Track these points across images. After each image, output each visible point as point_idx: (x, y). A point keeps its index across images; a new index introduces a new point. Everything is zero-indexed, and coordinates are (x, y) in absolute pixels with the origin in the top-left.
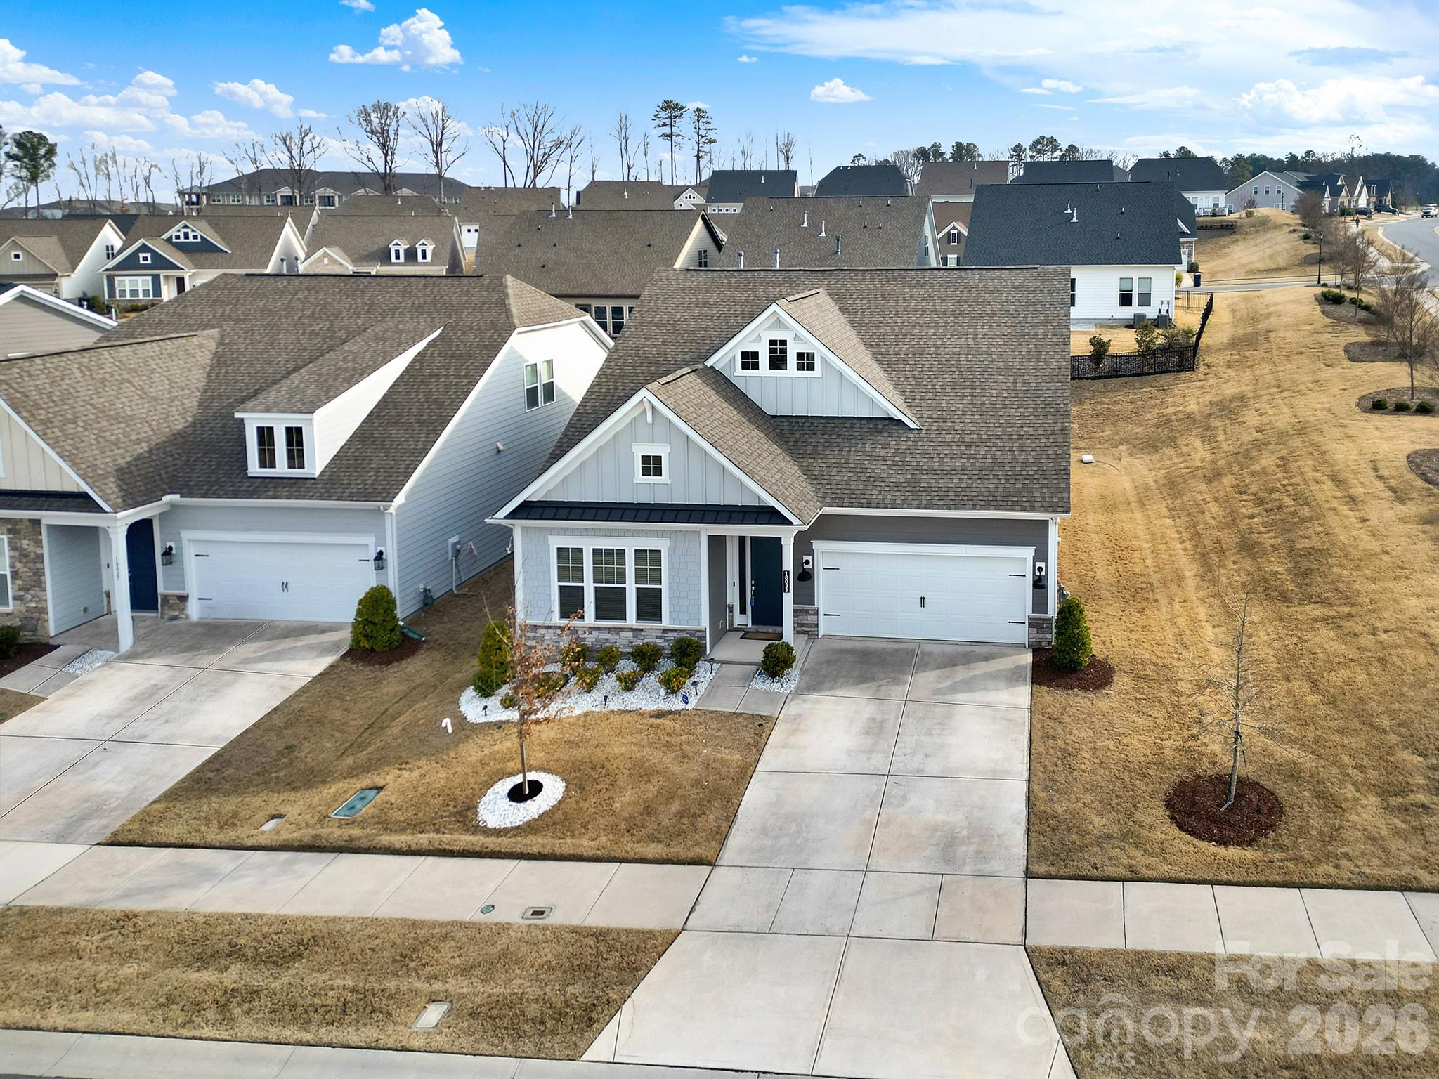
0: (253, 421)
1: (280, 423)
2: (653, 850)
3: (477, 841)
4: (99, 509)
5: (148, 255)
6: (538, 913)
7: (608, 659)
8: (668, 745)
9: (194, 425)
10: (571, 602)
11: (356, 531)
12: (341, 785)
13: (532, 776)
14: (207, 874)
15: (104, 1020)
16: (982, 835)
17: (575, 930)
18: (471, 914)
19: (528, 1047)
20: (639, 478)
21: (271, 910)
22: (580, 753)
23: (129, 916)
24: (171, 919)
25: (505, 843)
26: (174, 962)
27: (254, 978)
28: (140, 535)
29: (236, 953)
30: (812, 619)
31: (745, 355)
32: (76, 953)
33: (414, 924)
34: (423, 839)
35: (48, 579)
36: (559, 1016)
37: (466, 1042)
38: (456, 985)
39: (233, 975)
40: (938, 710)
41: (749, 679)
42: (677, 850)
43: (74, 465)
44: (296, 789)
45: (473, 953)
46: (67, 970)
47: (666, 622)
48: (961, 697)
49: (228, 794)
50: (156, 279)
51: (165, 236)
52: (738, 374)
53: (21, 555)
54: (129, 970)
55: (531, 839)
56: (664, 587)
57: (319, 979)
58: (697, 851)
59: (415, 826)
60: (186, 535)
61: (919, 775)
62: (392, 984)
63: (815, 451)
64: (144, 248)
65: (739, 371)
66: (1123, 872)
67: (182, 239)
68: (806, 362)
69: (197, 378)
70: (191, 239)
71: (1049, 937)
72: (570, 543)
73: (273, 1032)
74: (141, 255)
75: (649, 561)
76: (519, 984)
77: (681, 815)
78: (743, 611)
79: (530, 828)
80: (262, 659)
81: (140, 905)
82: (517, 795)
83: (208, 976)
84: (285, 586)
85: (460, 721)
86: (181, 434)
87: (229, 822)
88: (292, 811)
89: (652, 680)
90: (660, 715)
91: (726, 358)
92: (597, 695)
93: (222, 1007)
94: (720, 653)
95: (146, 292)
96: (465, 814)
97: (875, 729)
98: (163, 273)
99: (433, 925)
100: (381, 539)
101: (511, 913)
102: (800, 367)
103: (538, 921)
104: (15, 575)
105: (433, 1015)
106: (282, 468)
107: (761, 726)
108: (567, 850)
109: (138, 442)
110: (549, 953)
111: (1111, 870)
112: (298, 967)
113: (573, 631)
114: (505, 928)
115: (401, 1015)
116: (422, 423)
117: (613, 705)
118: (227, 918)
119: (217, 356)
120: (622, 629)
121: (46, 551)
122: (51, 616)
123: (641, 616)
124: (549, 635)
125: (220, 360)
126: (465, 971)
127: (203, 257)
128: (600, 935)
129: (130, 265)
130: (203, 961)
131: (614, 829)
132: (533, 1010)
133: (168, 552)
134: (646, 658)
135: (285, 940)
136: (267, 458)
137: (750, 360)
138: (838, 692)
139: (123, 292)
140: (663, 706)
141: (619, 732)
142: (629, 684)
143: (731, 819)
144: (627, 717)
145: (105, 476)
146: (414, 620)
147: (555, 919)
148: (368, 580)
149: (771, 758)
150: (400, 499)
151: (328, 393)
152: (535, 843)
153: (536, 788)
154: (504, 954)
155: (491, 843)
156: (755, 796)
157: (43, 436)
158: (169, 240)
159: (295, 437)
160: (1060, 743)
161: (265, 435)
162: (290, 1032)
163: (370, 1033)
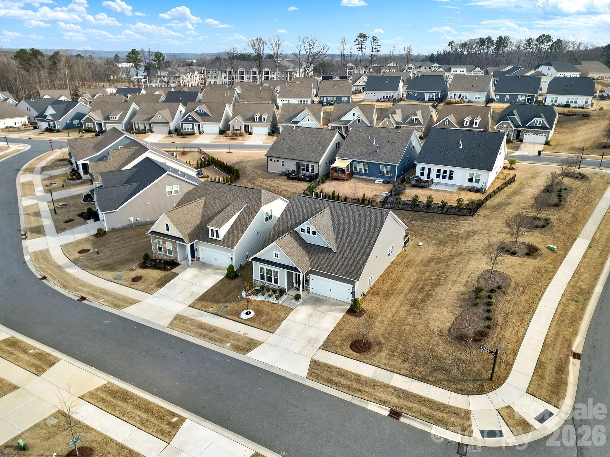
0: (210, 228)
1: (215, 229)
2: (265, 328)
3: (240, 320)
4: (186, 243)
5: (191, 118)
6: (245, 334)
7: (268, 289)
8: (273, 310)
9: (200, 223)
10: (262, 277)
11: (228, 252)
12: (222, 304)
13: (249, 310)
14: (202, 315)
15: (190, 334)
16: (317, 340)
17: (250, 338)
18: (236, 332)
19: (239, 352)
20: (274, 257)
21: (210, 324)
22: (259, 308)
23: (192, 319)
24: (197, 321)
25: (243, 321)
26: (198, 328)
27: (208, 333)
28: (192, 247)
29: (205, 329)
30: (309, 289)
31: (302, 229)
32: (186, 323)
33: (228, 331)
34: (232, 317)
35: (178, 252)
36: (244, 349)
37: (232, 349)
38: (232, 342)
39: (205, 332)
40: (324, 314)
41: (292, 300)
42: (268, 329)
43: (181, 234)
44: (215, 303)
45: (235, 338)
46: (186, 326)
47: (279, 285)
48: (330, 313)
49: (206, 302)
50: (193, 125)
51: (195, 111)
52: (300, 233)
53: (174, 247)
54: (193, 328)
55: (247, 322)
56: (279, 278)
57: (215, 336)
58: (271, 331)
59: (231, 315)
60: (199, 247)
61: (313, 327)
62: (224, 339)
63: (313, 254)
64: (190, 116)
65: (301, 232)
66: (335, 352)
67: (199, 112)
68: (314, 233)
69: (201, 211)
70: (201, 112)
71: (316, 358)
72: (263, 266)
73: (209, 341)
74: (189, 118)
75: (276, 273)
76: (240, 344)
77: (271, 324)
78: (296, 284)
79: (248, 320)
80: (212, 274)
81: (194, 318)
82: (247, 313)
83: (202, 331)
84: (216, 259)
85: (241, 296)
86: (198, 225)
87: (206, 307)
88: (214, 307)
89: (274, 296)
90: (274, 304)
91: (298, 229)
92: (265, 297)
93: (204, 336)
94: (289, 293)
95: (191, 129)
96: (239, 315)
97: (310, 316)
98: (195, 123)
99: (231, 332)
100: (232, 255)
101: (242, 333)
102: (313, 234)
103: (245, 335)
104: (173, 250)
105: (229, 344)
106: (215, 237)
107: (291, 310)
108: (252, 325)
109: (191, 228)
110: (245, 340)
111: (333, 351)
112: (213, 333)
113: (263, 282)
114: (240, 335)
115: (225, 343)
116: (241, 230)
117: (266, 300)
118: (205, 323)
119: (205, 205)
120: (271, 284)
121: (177, 247)
122: (179, 258)
123: (275, 283)
124: (259, 282)
125: (205, 206)
126: (234, 340)
127: (205, 118)
128: (253, 340)
129: (186, 120)
130: (202, 329)
131: (260, 323)
132: (241, 348)
133: (196, 249)
134: (274, 291)
135: (212, 329)
136: (213, 235)
137: (303, 230)
138: (307, 306)
139: (185, 129)
140: (275, 302)
141: (266, 305)
142: (270, 296)
143: (278, 326)
144: (268, 303)
145: (186, 236)
146: (238, 270)
147: (247, 336)
148: (230, 263)
149: (289, 317)
150: (235, 248)
151: (223, 223)
152: (248, 323)
153: (250, 313)
154: (239, 339)
155: (242, 321)
156: (284, 323)
157: (176, 228)
158: (196, 112)
159: (217, 232)
160: (342, 327)
161: (212, 230)
162: (211, 342)
163: (221, 345)
